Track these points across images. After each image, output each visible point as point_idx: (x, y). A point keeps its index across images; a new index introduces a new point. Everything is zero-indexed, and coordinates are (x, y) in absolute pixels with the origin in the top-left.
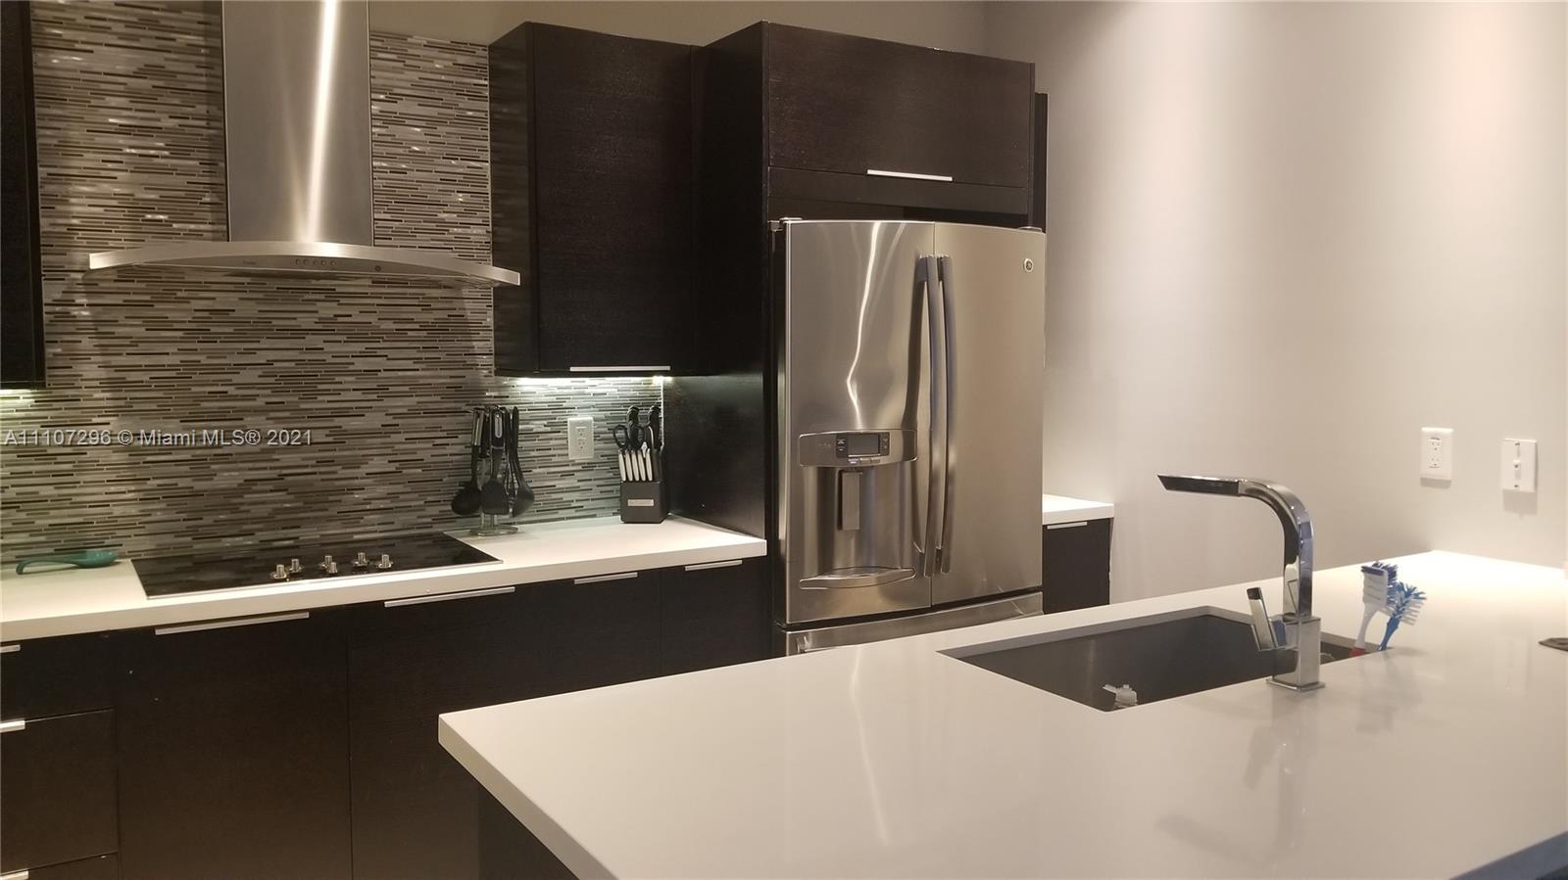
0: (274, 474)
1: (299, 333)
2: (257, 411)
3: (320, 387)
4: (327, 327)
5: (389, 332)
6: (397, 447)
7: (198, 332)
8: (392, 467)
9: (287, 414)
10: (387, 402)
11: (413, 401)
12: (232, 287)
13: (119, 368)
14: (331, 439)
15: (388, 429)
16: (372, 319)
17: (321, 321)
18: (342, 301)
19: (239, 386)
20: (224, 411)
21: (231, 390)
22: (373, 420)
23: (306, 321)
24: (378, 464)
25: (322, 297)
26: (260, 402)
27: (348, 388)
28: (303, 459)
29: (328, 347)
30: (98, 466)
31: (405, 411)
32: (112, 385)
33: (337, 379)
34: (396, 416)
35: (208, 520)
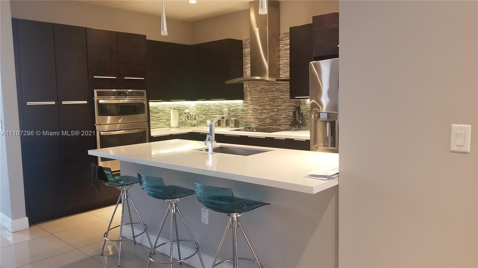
0: (269, 116)
1: (273, 91)
2: (268, 105)
3: (276, 101)
4: (277, 90)
5: (286, 91)
6: (287, 112)
7: (261, 92)
8: (286, 116)
9: (271, 106)
10: (285, 104)
11: (289, 104)
12: (264, 84)
13: (252, 98)
14: (277, 110)
15: (286, 109)
16: (283, 88)
17: (276, 89)
18: (279, 85)
19: (265, 101)
20: (263, 105)
21: (264, 101)
22: (283, 107)
23: (274, 89)
24: (283, 116)
25: (276, 85)
26: (268, 104)
27: (280, 102)
28: (274, 114)
29: (277, 94)
30: (250, 113)
31: (288, 106)
32: (251, 100)
33: (278, 100)
34: (287, 107)
35: (261, 123)
